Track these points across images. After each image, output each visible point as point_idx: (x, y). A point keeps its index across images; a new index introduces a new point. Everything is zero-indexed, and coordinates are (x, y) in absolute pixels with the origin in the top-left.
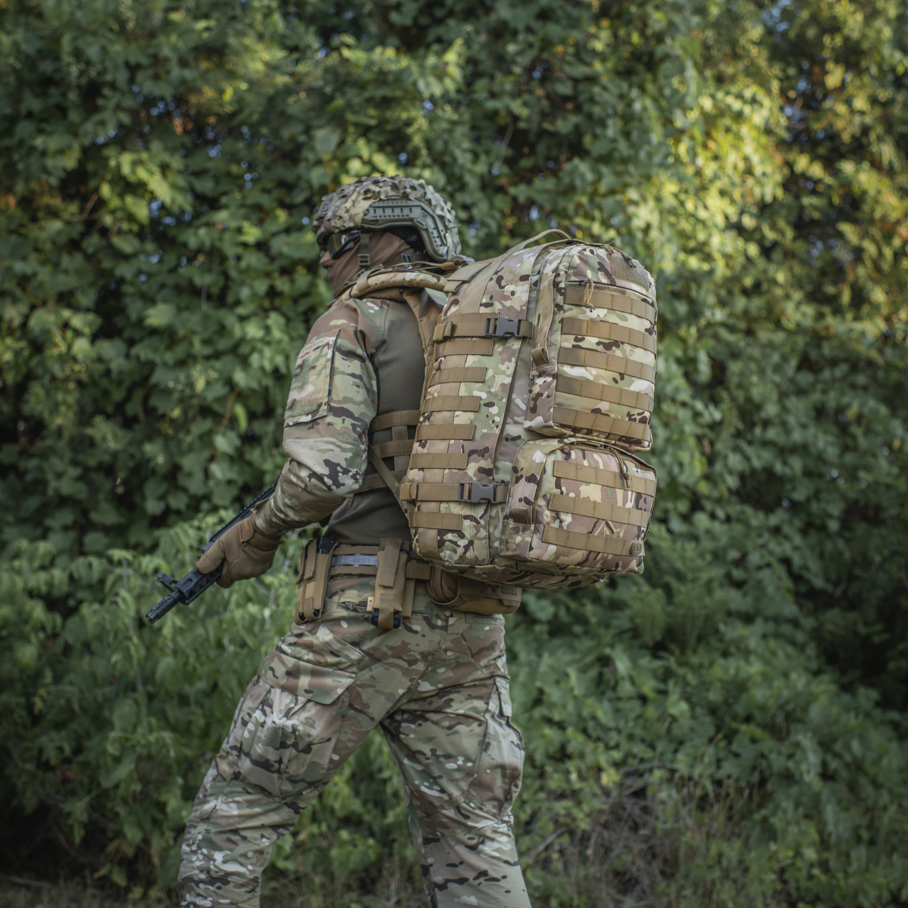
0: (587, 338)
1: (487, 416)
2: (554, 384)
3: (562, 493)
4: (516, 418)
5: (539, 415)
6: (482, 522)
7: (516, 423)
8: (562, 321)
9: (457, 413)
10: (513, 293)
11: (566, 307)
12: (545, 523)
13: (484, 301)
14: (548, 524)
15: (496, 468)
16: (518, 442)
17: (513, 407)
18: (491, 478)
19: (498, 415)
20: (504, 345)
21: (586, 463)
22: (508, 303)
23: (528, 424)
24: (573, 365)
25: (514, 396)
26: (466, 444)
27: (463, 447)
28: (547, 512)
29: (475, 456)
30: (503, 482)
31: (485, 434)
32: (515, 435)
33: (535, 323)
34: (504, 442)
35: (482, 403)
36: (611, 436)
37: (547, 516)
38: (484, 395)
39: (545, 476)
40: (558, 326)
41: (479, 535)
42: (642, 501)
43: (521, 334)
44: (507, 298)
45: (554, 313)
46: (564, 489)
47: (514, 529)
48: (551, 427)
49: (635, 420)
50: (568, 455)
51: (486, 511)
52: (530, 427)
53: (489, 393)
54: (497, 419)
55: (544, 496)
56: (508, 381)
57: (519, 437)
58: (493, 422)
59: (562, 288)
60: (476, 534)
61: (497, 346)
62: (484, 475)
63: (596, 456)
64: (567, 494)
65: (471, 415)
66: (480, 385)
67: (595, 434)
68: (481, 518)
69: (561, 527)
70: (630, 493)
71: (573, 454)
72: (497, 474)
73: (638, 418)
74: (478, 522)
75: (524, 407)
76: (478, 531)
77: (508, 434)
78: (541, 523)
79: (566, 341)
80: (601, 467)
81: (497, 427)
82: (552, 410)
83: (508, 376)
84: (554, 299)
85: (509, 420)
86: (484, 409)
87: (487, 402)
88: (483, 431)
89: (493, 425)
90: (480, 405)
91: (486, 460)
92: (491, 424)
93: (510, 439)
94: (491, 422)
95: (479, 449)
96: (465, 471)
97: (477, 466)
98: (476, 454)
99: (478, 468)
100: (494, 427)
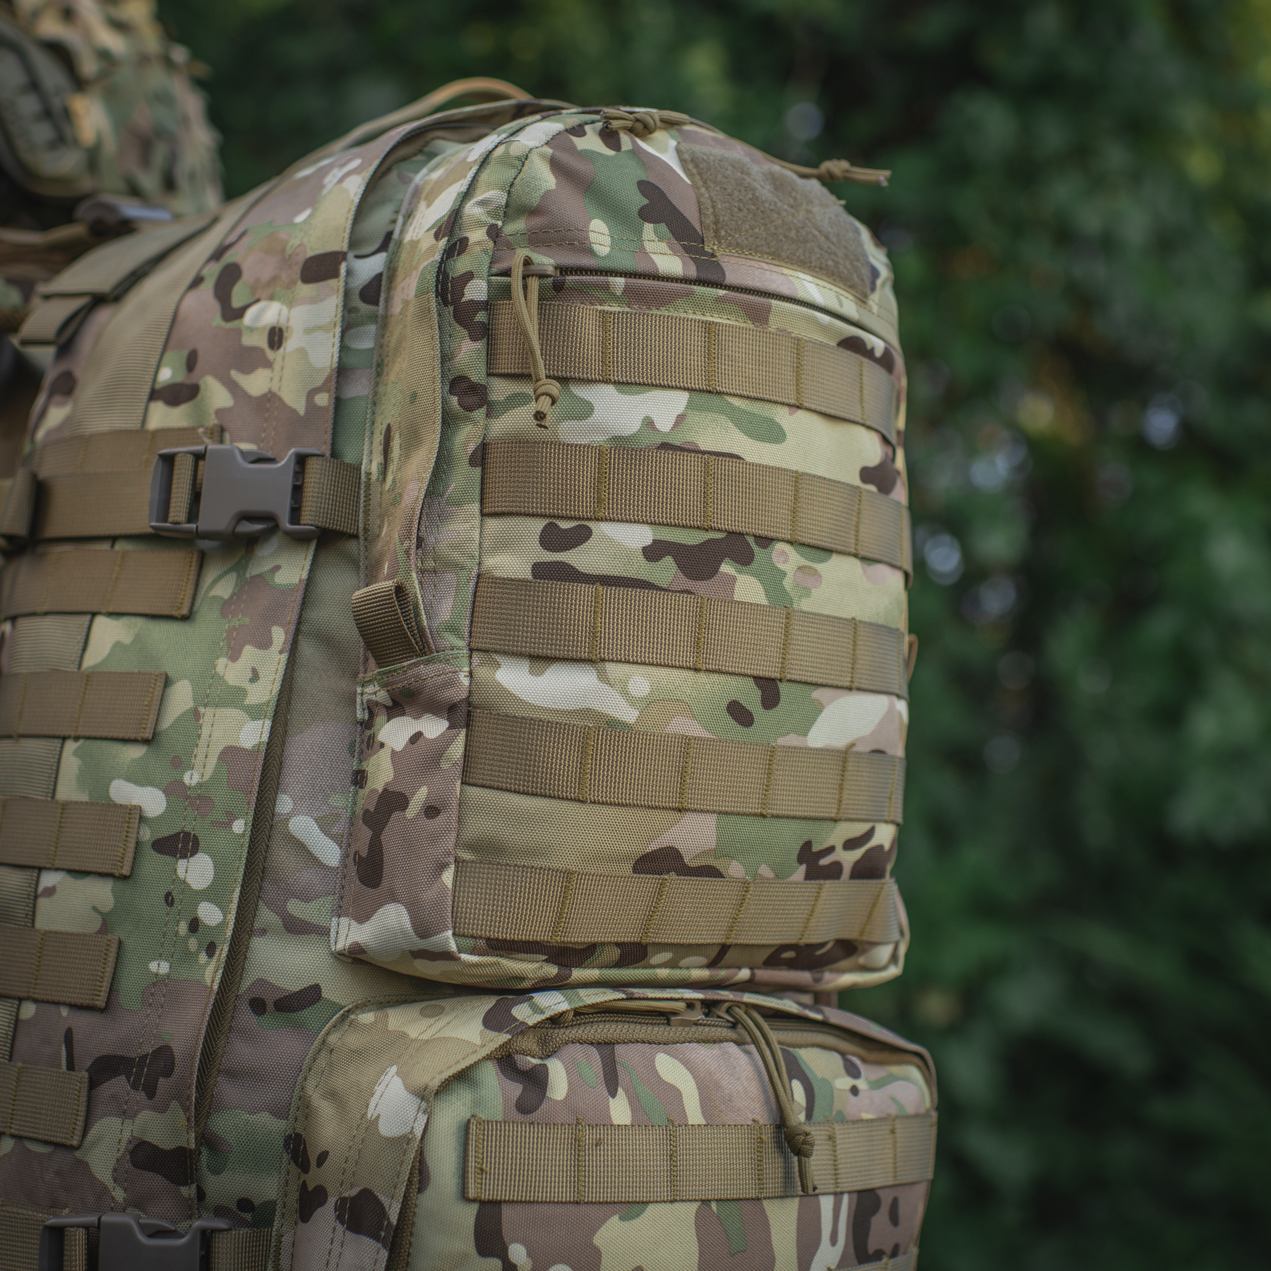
0: (603, 529)
1: (169, 899)
2: (457, 749)
4: (295, 908)
5: (394, 898)
7: (296, 928)
8: (481, 457)
9: (48, 880)
10: (276, 337)
11: (500, 390)
13: (166, 375)
15: (209, 1141)
16: (308, 1014)
17: (281, 857)
18: (188, 1191)
19: (214, 894)
20: (240, 567)
21: (620, 1111)
22: (256, 383)
23: (349, 933)
24: (540, 660)
25: (284, 804)
26: (82, 1023)
27: (69, 1038)
29: (118, 1085)
30: (245, 1204)
31: (158, 981)
32: (294, 986)
33: (372, 465)
34: (246, 1017)
35: (147, 835)
36: (730, 956)
38: (152, 801)
39: (427, 1201)
40: (464, 477)
42: (880, 1221)
43: (309, 519)
44: (251, 360)
45: (449, 422)
46: (517, 1251)
48: (447, 956)
49: (834, 871)
50: (536, 1081)
52: (359, 951)
53: (174, 790)
54: (210, 914)
56: (253, 734)
57: (312, 995)
58: (195, 925)
59: (476, 306)
61: (210, 575)
62: (155, 1181)
63: (668, 1067)
65: (101, 893)
66: (136, 752)
67: (660, 957)
70: (826, 1203)
71: (558, 1073)
72: (217, 1171)
73: (849, 858)
75: (330, 853)
77: (261, 982)
79: (503, 545)
80: (695, 1115)
81: (211, 949)
82: (448, 877)
83: (254, 713)
84: (446, 358)
85: (266, 916)
86: (153, 863)
87: (166, 832)
88: (153, 966)
89: (193, 943)
90: (138, 844)
91: (162, 1109)
92: (186, 938)
93: (270, 1006)
94: (183, 928)
95: (132, 1055)
96: (78, 1154)
97: (126, 1135)
98: (123, 1077)
99: (131, 1147)
100: (198, 952)
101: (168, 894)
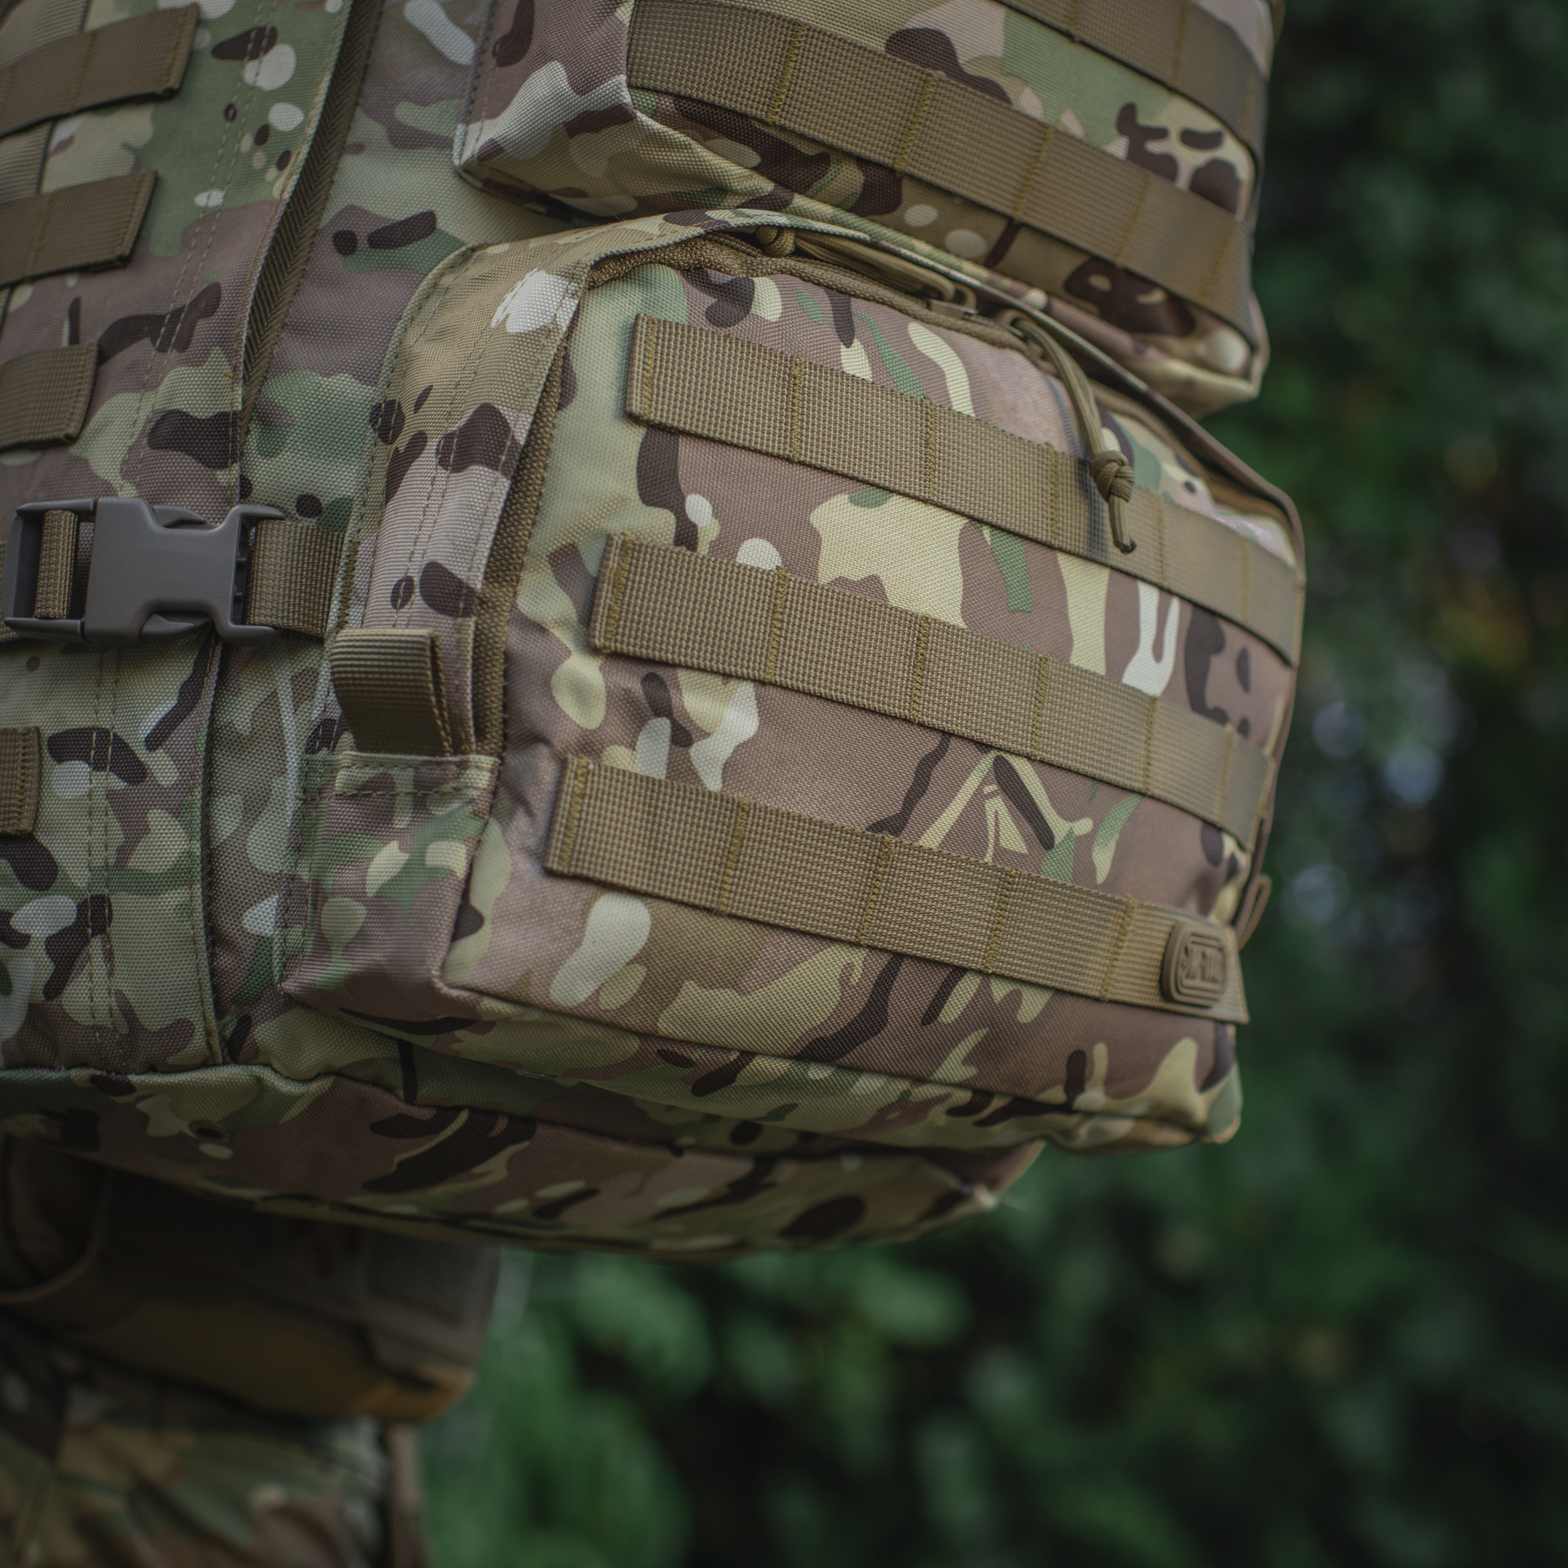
1: (230, 113)
3: (686, 535)
4: (406, 113)
5: (544, 59)
6: (163, 768)
7: (407, 140)
9: (65, 129)
12: (562, 737)
14: (590, 745)
15: (262, 415)
16: (414, 251)
17: (391, 51)
18: (227, 477)
19: (292, 92)
21: (855, 361)
23: (474, 139)
26: (94, 290)
27: (74, 312)
28: (584, 669)
29: (142, 350)
30: (308, 505)
31: (210, 215)
32: (397, 212)
34: (327, 258)
35: (206, 40)
36: (1022, 247)
37: (580, 691)
39: (569, 421)
41: (136, 861)
42: (1221, 668)
46: (699, 508)
47: (358, 794)
48: (618, 116)
49: (1167, 166)
50: (737, 298)
51: (189, 696)
52: (492, 151)
54: (284, 117)
55: (564, 560)
57: (424, 224)
58: (263, 135)
60: (124, 853)
62: (182, 464)
63: (924, 339)
64: (726, 546)
65: (137, 125)
67: (921, 213)
68: (153, 742)
69: (681, 769)
70: (1148, 598)
71: (769, 298)
73: (1190, 160)
74: (135, 772)
75: (459, 47)
76: (136, 831)
77: (352, 210)
78: (537, 738)
80: (961, 400)
81: (282, 162)
85: (365, 127)
86: (213, 75)
87: (231, 32)
88: (201, 200)
89: (259, 159)
90: (192, 55)
91: (198, 362)
92: (250, 154)
93: (363, 242)
94: (247, 142)
95: (161, 311)
96: (74, 450)
97: (146, 412)
98: (147, 341)
99: (148, 429)
100: (265, 169)
101: (230, 107)
